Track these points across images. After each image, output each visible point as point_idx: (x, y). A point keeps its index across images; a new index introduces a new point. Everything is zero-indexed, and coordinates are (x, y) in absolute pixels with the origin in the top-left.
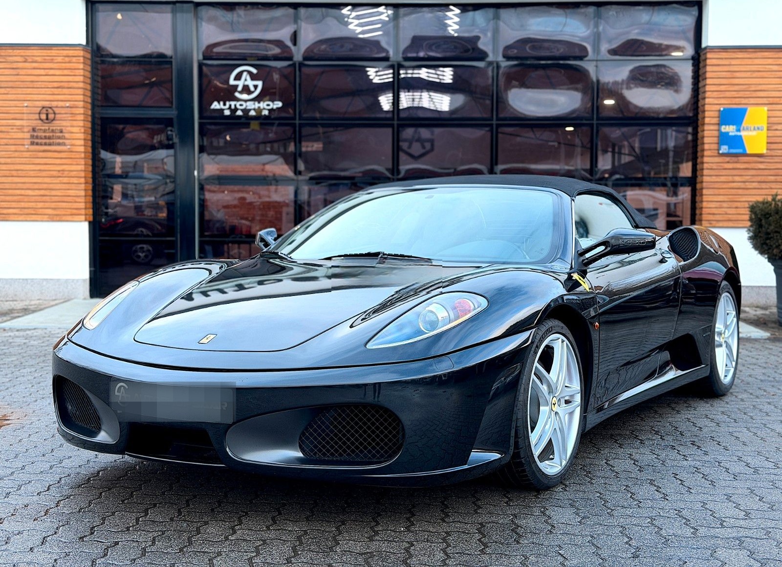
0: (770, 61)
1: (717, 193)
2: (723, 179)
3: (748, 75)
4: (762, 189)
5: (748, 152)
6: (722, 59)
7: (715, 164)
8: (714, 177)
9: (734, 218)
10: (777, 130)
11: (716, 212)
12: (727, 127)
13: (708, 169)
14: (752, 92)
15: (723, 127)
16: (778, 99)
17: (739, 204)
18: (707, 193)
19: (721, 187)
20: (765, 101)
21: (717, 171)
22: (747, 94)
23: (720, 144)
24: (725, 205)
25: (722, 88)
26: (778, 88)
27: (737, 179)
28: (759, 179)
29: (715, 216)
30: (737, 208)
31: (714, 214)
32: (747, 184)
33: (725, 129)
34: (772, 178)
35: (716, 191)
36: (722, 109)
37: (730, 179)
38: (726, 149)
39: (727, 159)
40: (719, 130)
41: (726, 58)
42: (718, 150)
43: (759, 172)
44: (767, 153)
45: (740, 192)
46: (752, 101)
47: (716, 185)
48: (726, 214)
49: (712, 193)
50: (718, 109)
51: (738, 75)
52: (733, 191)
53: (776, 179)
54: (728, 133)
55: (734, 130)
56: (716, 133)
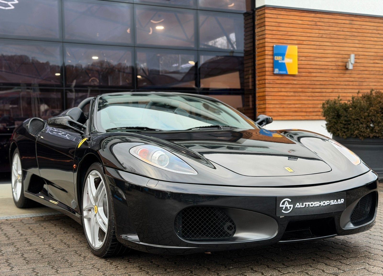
0: (297, 18)
1: (273, 99)
2: (276, 90)
3: (287, 25)
4: (295, 96)
5: (289, 73)
6: (273, 14)
7: (271, 80)
8: (271, 89)
9: (283, 114)
10: (302, 60)
11: (273, 111)
12: (278, 57)
13: (268, 83)
14: (288, 36)
15: (276, 57)
16: (302, 41)
17: (284, 106)
18: (268, 99)
19: (275, 95)
20: (296, 42)
21: (273, 84)
22: (286, 37)
23: (273, 68)
24: (277, 106)
25: (274, 32)
26: (302, 34)
27: (283, 90)
28: (294, 90)
29: (273, 113)
30: (283, 108)
31: (272, 112)
32: (288, 93)
33: (276, 58)
34: (300, 90)
35: (273, 98)
36: (275, 46)
37: (280, 89)
38: (277, 71)
39: (278, 77)
40: (273, 59)
41: (275, 14)
42: (273, 71)
43: (294, 86)
44: (298, 74)
45: (285, 98)
46: (289, 42)
47: (273, 94)
48: (278, 112)
49: (271, 99)
50: (272, 46)
51: (282, 25)
52: (281, 98)
53: (302, 90)
54: (278, 61)
55: (281, 59)
56: (271, 61)
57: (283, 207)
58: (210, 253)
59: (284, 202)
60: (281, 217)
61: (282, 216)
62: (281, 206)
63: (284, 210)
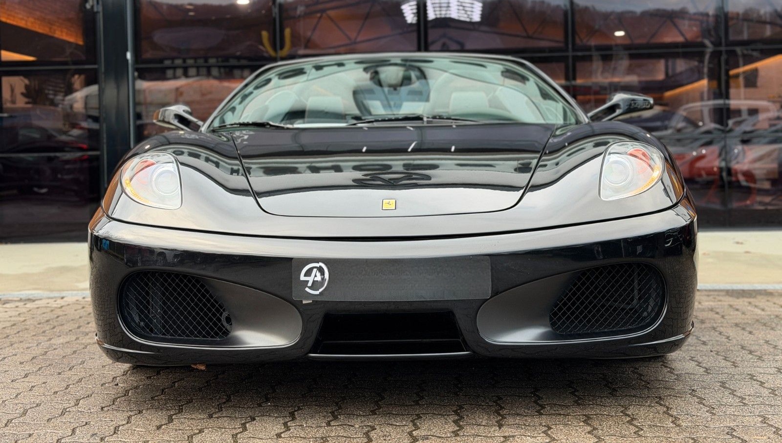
57: (308, 281)
58: (203, 368)
59: (311, 270)
60: (304, 302)
61: (307, 299)
62: (302, 278)
63: (310, 288)
